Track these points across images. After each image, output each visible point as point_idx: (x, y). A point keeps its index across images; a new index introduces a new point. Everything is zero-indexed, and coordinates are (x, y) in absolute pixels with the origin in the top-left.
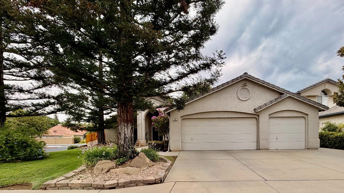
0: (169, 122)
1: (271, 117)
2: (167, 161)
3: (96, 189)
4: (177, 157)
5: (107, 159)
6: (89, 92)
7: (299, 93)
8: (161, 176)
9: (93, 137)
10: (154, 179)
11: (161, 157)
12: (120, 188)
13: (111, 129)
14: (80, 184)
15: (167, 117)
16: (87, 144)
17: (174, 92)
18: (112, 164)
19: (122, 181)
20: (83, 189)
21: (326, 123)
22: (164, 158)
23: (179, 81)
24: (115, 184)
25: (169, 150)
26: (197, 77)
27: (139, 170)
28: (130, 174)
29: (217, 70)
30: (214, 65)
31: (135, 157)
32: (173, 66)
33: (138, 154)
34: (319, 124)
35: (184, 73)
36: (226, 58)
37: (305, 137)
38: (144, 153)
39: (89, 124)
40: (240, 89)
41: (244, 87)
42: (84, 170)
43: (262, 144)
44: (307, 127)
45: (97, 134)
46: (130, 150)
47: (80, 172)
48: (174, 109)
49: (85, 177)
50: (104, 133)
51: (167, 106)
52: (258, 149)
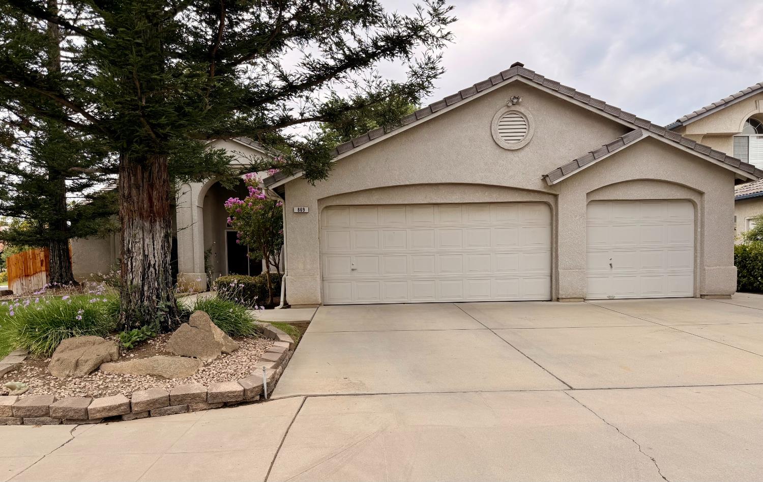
0: (281, 217)
1: (594, 199)
2: (278, 336)
3: (61, 423)
4: (308, 323)
5: (91, 334)
6: (15, 118)
7: (678, 128)
8: (262, 380)
9: (30, 264)
10: (240, 389)
11: (260, 323)
12: (137, 418)
13: (90, 238)
14: (12, 408)
15: (276, 201)
16: (9, 286)
17: (298, 125)
18: (109, 346)
19: (141, 396)
20: (22, 423)
21: (758, 219)
22: (268, 328)
23: (312, 90)
24: (120, 405)
25: (282, 303)
26: (368, 78)
27: (193, 364)
28: (165, 376)
29: (429, 59)
30: (418, 41)
31: (176, 325)
32: (290, 43)
33: (186, 316)
34: (735, 221)
35: (328, 65)
36: (454, 20)
37: (695, 261)
38: (207, 311)
39: (16, 222)
40: (499, 114)
41: (513, 108)
42: (19, 366)
43: (567, 284)
44: (699, 230)
45: (42, 255)
46: (162, 304)
47: (8, 373)
48: (295, 177)
49: (25, 387)
50: (67, 251)
51: (274, 167)
52: (554, 297)
